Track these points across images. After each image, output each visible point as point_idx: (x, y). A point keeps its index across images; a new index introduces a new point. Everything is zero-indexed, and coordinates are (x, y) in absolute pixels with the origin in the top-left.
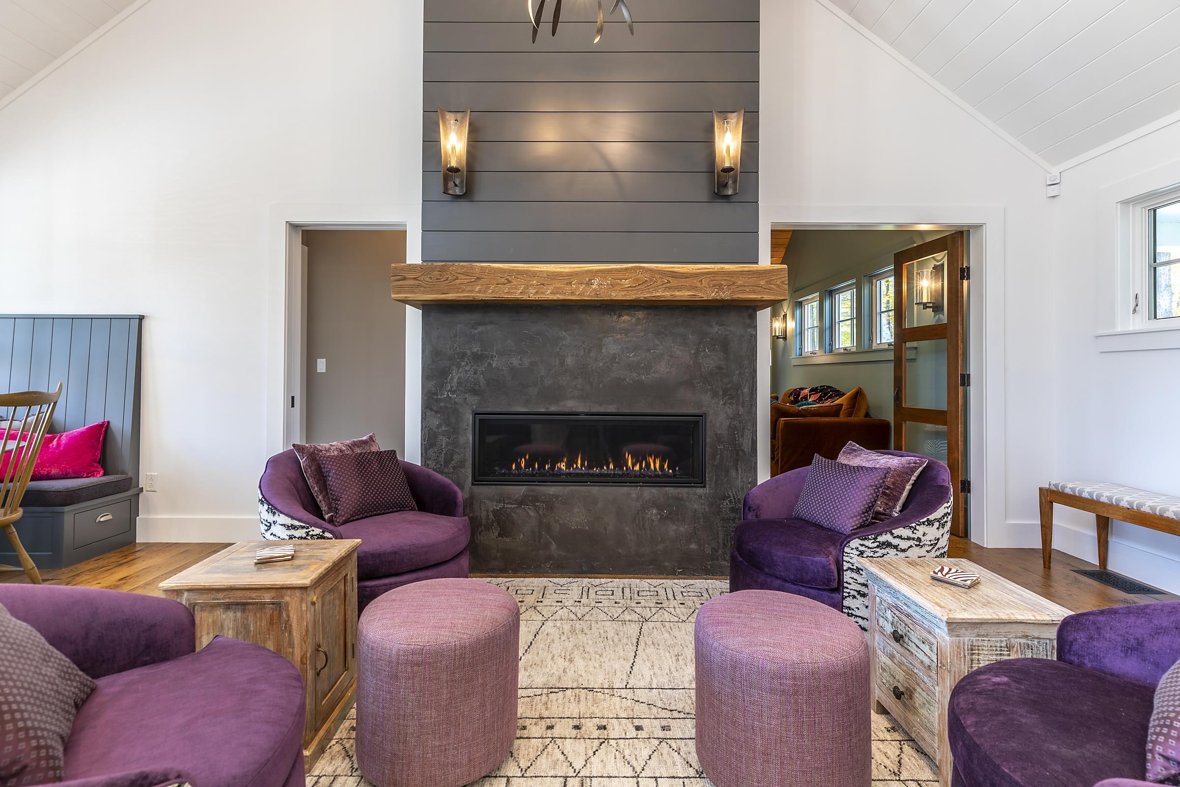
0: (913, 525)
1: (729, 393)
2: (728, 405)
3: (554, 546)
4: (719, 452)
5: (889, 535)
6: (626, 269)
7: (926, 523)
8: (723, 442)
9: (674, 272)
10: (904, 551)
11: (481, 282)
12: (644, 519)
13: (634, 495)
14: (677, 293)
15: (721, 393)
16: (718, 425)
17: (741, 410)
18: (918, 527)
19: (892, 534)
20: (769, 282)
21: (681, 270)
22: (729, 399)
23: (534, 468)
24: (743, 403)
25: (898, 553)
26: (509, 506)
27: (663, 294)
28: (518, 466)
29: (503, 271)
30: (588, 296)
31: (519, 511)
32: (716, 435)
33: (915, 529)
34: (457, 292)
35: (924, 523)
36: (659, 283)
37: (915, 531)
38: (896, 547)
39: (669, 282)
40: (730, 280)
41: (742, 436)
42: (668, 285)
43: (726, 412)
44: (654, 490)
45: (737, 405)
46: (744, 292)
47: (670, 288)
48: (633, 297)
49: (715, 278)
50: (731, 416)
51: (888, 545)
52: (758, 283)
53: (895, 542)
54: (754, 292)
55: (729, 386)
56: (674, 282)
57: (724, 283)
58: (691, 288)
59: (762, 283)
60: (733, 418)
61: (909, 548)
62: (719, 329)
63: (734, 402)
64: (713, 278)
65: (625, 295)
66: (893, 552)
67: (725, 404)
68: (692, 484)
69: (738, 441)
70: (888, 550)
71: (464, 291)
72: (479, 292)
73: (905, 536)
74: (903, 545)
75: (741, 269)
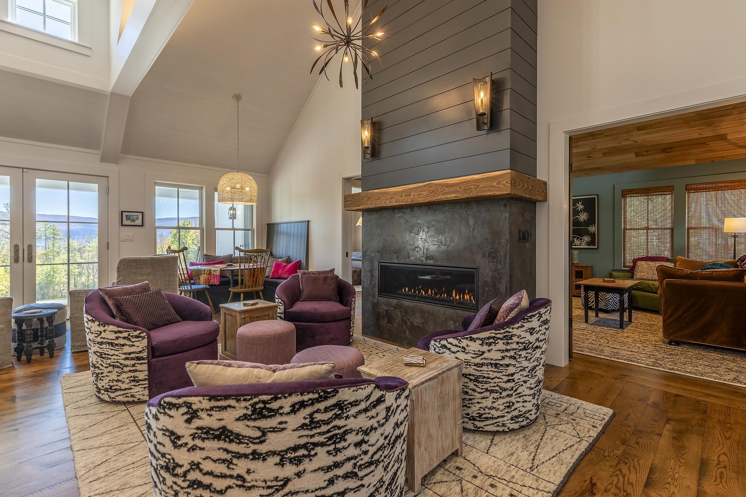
0: (460, 338)
1: (492, 255)
2: (491, 263)
3: (408, 332)
4: (486, 292)
5: (446, 341)
6: (425, 185)
7: (469, 339)
8: (489, 286)
9: (447, 184)
10: (454, 352)
11: (370, 200)
12: (447, 326)
13: (442, 312)
14: (449, 196)
15: (487, 255)
16: (485, 275)
17: (499, 267)
18: (462, 340)
19: (447, 341)
20: (499, 183)
21: (451, 182)
22: (492, 259)
23: (411, 292)
24: (500, 262)
25: (451, 353)
26: (391, 309)
27: (442, 197)
28: (405, 290)
29: (377, 193)
30: (409, 202)
31: (394, 312)
32: (484, 281)
33: (460, 341)
34: (363, 205)
35: (467, 338)
36: (440, 191)
37: (460, 342)
38: (449, 349)
39: (444, 190)
40: (476, 185)
41: (500, 283)
42: (444, 191)
43: (490, 267)
44: (452, 311)
45: (497, 263)
46: (483, 191)
47: (445, 193)
48: (428, 201)
49: (468, 185)
50: (493, 270)
51: (444, 347)
52: (492, 184)
53: (449, 346)
54: (489, 191)
55: (492, 250)
56: (447, 190)
57: (472, 187)
58: (456, 192)
59: (495, 184)
60: (495, 271)
61: (457, 351)
62: (486, 215)
63: (495, 261)
64: (466, 185)
65: (424, 200)
66: (448, 352)
67: (489, 262)
68: (472, 310)
69: (497, 286)
70: (445, 350)
71: (365, 205)
72: (370, 205)
73: (454, 343)
74: (454, 349)
75: (482, 177)
